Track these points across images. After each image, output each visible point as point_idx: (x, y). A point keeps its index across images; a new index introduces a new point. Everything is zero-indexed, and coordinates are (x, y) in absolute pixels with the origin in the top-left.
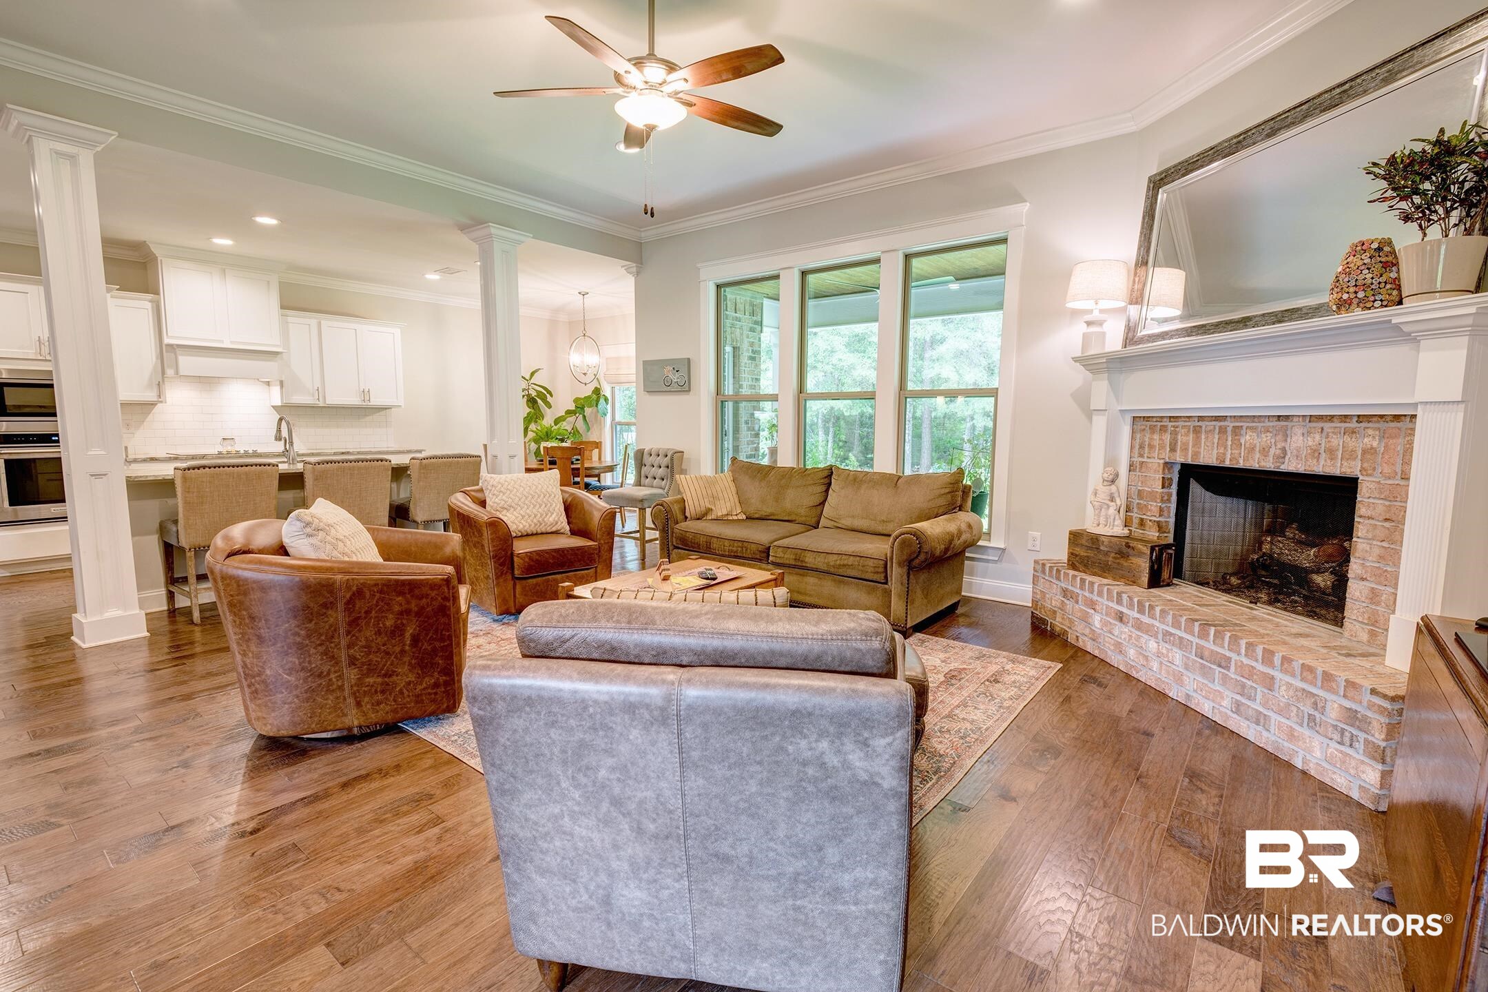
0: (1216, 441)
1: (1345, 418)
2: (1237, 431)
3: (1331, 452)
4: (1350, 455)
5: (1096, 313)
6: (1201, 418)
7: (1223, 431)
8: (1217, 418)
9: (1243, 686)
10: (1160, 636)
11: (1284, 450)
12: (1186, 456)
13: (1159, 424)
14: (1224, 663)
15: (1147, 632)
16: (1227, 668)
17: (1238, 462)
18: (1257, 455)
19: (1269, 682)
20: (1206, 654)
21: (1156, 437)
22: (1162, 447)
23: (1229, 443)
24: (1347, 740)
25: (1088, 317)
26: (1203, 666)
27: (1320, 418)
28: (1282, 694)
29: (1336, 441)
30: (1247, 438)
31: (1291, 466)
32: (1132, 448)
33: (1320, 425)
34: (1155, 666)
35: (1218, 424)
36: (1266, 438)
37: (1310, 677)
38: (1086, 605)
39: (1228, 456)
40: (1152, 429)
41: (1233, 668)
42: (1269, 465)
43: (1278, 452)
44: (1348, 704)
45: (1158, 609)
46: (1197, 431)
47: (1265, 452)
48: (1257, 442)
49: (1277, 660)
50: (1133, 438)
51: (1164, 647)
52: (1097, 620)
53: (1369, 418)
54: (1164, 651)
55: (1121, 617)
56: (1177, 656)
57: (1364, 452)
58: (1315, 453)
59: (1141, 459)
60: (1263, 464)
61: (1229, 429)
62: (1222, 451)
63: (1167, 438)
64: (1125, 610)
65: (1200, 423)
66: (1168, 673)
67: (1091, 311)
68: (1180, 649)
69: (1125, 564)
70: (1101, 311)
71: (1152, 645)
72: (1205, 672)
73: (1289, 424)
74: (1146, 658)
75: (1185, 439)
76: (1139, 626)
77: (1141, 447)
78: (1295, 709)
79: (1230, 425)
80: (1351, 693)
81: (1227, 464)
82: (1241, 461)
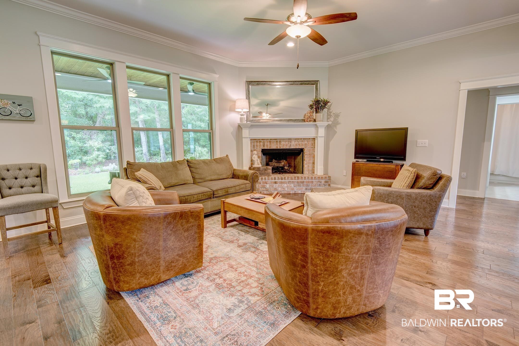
0: (275, 144)
1: (301, 139)
2: (280, 142)
3: (299, 145)
4: (302, 145)
5: (242, 112)
6: (271, 139)
7: (277, 142)
8: (275, 139)
9: (307, 185)
10: (287, 183)
11: (291, 145)
12: (268, 147)
13: (259, 141)
14: (303, 182)
15: (284, 183)
16: (304, 183)
17: (281, 148)
18: (285, 146)
19: (312, 182)
20: (299, 182)
21: (258, 143)
22: (260, 146)
23: (278, 144)
24: (325, 185)
25: (240, 113)
26: (298, 185)
27: (297, 139)
28: (315, 183)
29: (300, 143)
30: (283, 143)
31: (292, 147)
32: (251, 146)
33: (297, 140)
34: (286, 189)
35: (275, 140)
36: (287, 143)
37: (319, 178)
38: (263, 183)
39: (279, 146)
40: (257, 142)
41: (305, 183)
42: (288, 148)
43: (289, 145)
44: (325, 180)
45: (286, 178)
46: (270, 142)
47: (287, 145)
48: (285, 143)
49: (313, 178)
50: (251, 144)
51: (288, 185)
52: (268, 186)
53: (305, 139)
54: (289, 185)
55: (276, 183)
56: (292, 185)
57: (305, 144)
58: (296, 145)
59: (254, 149)
60: (286, 147)
61: (278, 141)
62: (277, 146)
63: (262, 144)
64: (277, 181)
65: (271, 140)
66: (290, 189)
67: (241, 112)
68: (293, 183)
69: (266, 172)
70: (244, 112)
71: (286, 185)
72: (299, 185)
73: (291, 140)
74: (284, 188)
75: (267, 144)
76: (281, 183)
77: (254, 146)
78: (317, 185)
79: (278, 140)
80: (326, 178)
81: (278, 148)
82: (282, 147)
